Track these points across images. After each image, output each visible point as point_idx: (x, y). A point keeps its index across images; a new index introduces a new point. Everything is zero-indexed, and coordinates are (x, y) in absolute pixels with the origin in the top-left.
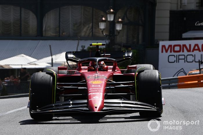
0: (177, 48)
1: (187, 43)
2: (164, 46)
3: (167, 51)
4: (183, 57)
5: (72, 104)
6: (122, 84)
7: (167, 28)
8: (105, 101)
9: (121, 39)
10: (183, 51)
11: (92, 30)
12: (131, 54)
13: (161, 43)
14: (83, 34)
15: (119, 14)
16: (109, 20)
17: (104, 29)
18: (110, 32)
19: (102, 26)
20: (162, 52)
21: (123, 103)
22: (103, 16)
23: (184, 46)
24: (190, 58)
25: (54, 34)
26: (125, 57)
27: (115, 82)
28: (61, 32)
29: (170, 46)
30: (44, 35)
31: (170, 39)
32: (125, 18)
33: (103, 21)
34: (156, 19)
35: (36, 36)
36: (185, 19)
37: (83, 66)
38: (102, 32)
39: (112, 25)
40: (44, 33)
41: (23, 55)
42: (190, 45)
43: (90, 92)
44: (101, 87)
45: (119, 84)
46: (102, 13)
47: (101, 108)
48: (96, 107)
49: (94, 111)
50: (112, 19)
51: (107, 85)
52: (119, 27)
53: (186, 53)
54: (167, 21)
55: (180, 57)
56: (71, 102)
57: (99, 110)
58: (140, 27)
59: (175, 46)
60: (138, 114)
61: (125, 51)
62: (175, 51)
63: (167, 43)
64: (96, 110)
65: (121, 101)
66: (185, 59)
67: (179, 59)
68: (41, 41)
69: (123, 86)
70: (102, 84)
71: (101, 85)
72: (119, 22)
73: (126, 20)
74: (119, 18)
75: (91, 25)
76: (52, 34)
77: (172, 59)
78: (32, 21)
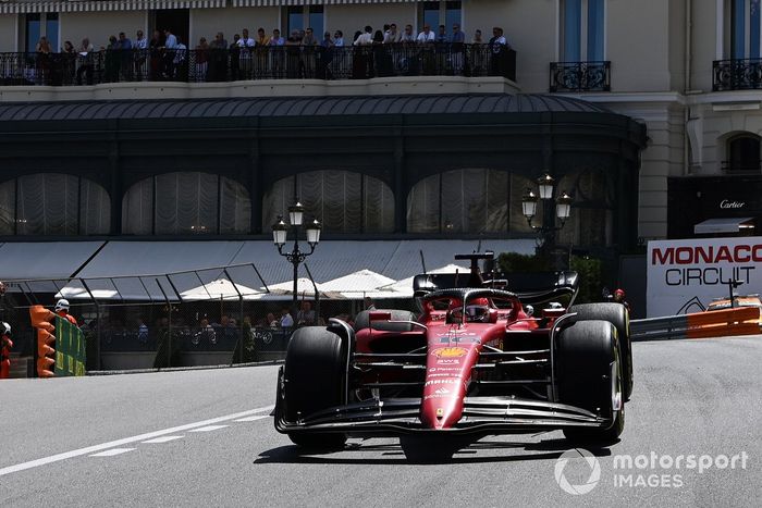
0: (684, 256)
1: (704, 243)
2: (656, 251)
3: (663, 261)
4: (697, 273)
5: (384, 409)
6: (520, 356)
7: (663, 213)
8: (468, 400)
9: (568, 237)
10: (697, 262)
11: (508, 219)
12: (572, 280)
13: (652, 245)
14: (488, 228)
15: (562, 185)
16: (542, 196)
17: (533, 216)
18: (545, 223)
19: (529, 209)
20: (654, 263)
21: (512, 406)
22: (529, 190)
23: (699, 249)
24: (711, 276)
25: (430, 228)
26: (559, 286)
27: (501, 352)
28: (443, 222)
29: (670, 250)
30: (408, 229)
31: (670, 236)
32: (577, 193)
33: (530, 200)
34: (640, 196)
35: (394, 233)
36: (699, 194)
37: (437, 309)
38: (529, 221)
39: (549, 207)
40: (408, 225)
41: (366, 271)
42: (711, 248)
43: (430, 379)
44: (460, 366)
45: (513, 357)
46: (528, 183)
47: (453, 421)
48: (440, 418)
49: (433, 427)
50: (549, 196)
51: (478, 358)
52: (563, 212)
53: (702, 264)
54: (663, 199)
55: (691, 274)
56: (381, 404)
57: (448, 425)
58: (608, 211)
59: (679, 250)
60: (559, 435)
61: (560, 273)
62: (679, 262)
63: (664, 245)
64: (440, 426)
65: (508, 402)
66: (702, 278)
67: (688, 278)
68: (403, 242)
69: (522, 361)
70: (464, 356)
71: (461, 359)
72: (563, 202)
73: (578, 198)
74: (565, 192)
75: (505, 207)
76: (426, 228)
77: (675, 277)
78: (385, 201)
